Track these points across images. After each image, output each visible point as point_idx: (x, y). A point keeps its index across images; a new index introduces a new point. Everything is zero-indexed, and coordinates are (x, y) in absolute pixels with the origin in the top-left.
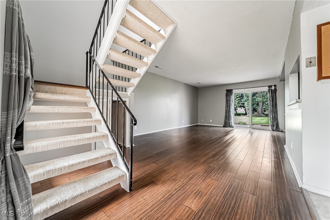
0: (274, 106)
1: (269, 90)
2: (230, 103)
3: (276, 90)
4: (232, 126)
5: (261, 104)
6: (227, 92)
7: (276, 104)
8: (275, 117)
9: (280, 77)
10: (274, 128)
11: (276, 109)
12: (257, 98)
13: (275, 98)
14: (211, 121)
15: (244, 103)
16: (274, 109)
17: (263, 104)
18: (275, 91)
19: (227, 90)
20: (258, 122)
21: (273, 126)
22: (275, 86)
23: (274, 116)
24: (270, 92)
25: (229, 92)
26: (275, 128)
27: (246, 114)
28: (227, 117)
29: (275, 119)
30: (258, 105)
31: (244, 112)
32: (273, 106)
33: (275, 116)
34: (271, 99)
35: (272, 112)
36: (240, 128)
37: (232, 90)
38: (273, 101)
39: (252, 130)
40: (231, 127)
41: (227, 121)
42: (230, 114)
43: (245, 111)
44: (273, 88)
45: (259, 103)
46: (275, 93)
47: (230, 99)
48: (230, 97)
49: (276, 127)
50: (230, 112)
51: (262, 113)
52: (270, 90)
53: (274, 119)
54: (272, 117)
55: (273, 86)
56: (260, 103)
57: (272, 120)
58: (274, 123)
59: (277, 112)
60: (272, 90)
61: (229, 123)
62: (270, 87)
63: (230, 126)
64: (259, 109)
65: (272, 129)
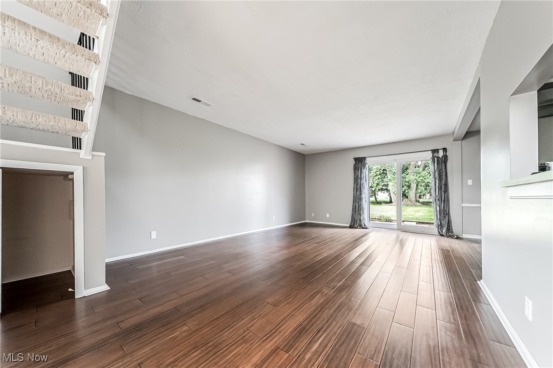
0: (443, 189)
1: (433, 157)
2: (361, 182)
3: (445, 157)
4: (365, 225)
5: (414, 186)
6: (356, 162)
7: (446, 185)
8: (444, 210)
9: (453, 133)
10: (442, 232)
11: (446, 194)
12: (408, 176)
13: (444, 174)
14: (328, 215)
15: (388, 185)
16: (443, 195)
17: (417, 186)
18: (445, 161)
19: (356, 159)
20: (410, 217)
21: (440, 226)
22: (445, 150)
23: (444, 208)
24: (434, 162)
25: (360, 162)
26: (444, 231)
27: (391, 202)
28: (356, 210)
29: (444, 214)
30: (409, 187)
31: (388, 200)
32: (440, 188)
33: (446, 208)
34: (437, 175)
35: (439, 200)
36: (379, 231)
37: (364, 158)
38: (440, 179)
39: (403, 235)
40: (363, 228)
41: (357, 217)
42: (361, 204)
43: (389, 197)
44: (441, 154)
45: (410, 184)
46: (445, 164)
47: (361, 176)
48: (361, 171)
49: (447, 229)
50: (360, 199)
51: (417, 201)
52: (436, 159)
53: (442, 214)
54: (440, 210)
55: (440, 151)
56: (412, 184)
57: (440, 215)
58: (443, 222)
59: (448, 201)
60: (438, 158)
61: (360, 220)
62: (435, 151)
63: (361, 226)
64: (412, 194)
65: (439, 233)
